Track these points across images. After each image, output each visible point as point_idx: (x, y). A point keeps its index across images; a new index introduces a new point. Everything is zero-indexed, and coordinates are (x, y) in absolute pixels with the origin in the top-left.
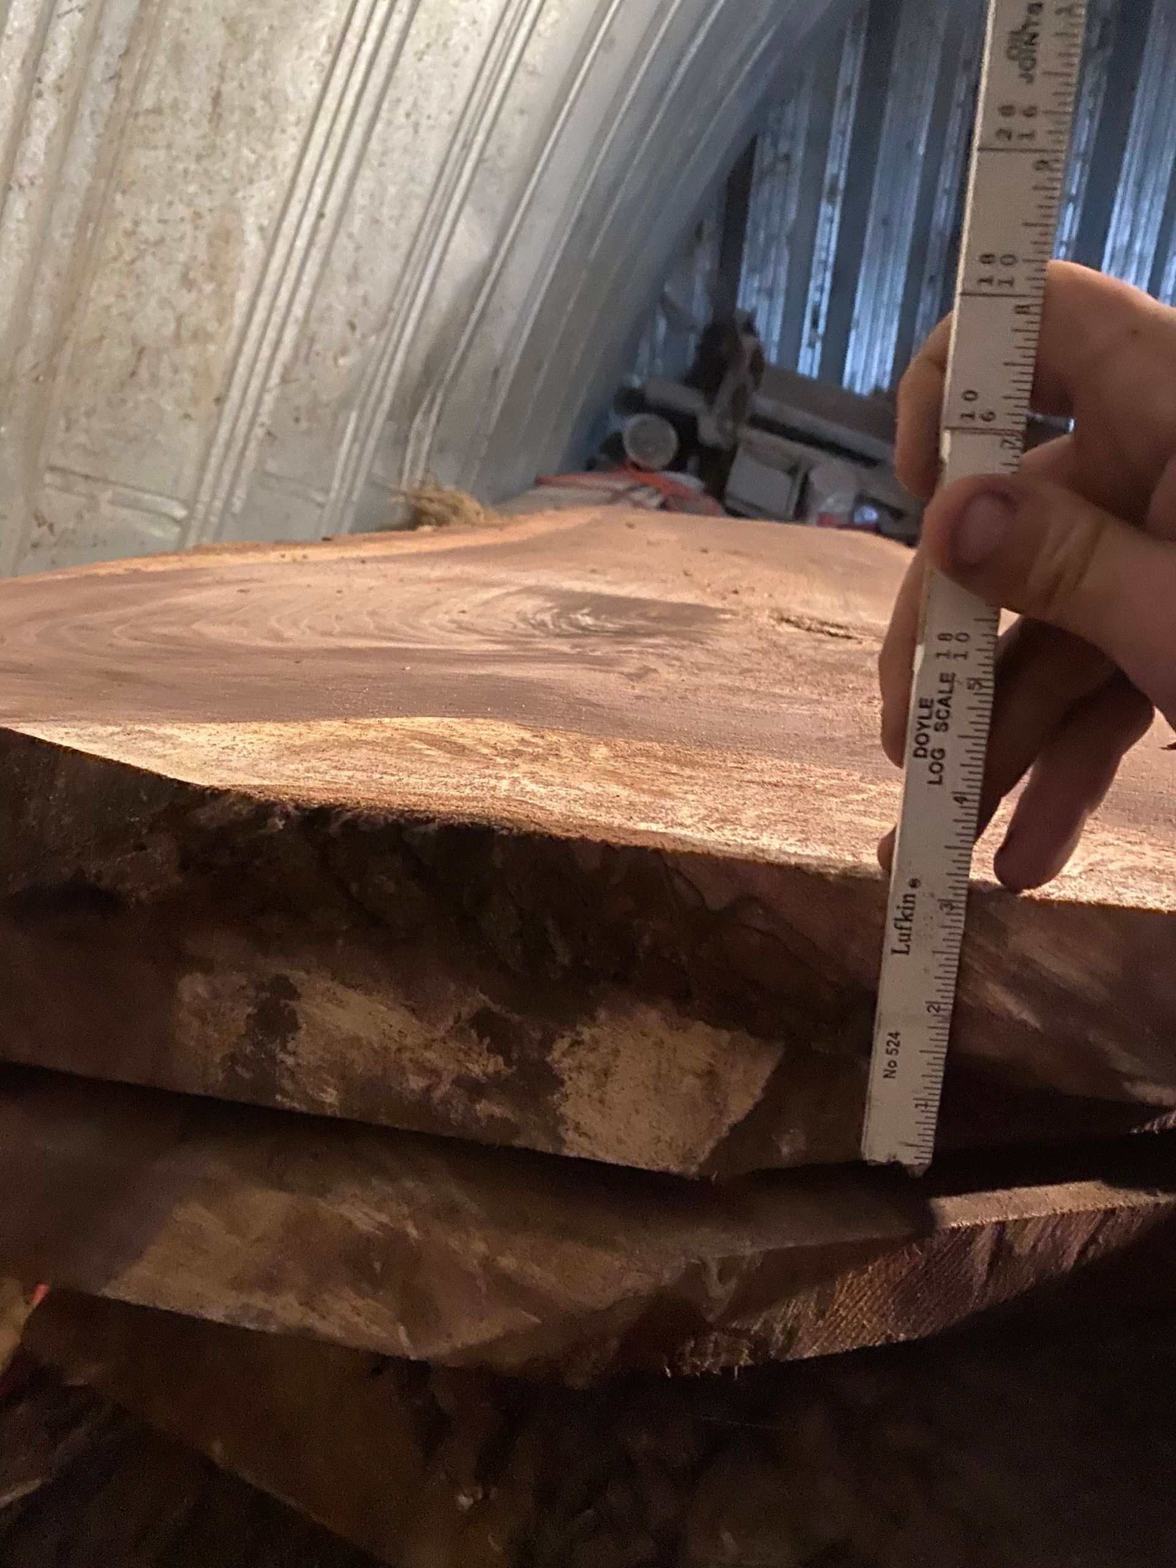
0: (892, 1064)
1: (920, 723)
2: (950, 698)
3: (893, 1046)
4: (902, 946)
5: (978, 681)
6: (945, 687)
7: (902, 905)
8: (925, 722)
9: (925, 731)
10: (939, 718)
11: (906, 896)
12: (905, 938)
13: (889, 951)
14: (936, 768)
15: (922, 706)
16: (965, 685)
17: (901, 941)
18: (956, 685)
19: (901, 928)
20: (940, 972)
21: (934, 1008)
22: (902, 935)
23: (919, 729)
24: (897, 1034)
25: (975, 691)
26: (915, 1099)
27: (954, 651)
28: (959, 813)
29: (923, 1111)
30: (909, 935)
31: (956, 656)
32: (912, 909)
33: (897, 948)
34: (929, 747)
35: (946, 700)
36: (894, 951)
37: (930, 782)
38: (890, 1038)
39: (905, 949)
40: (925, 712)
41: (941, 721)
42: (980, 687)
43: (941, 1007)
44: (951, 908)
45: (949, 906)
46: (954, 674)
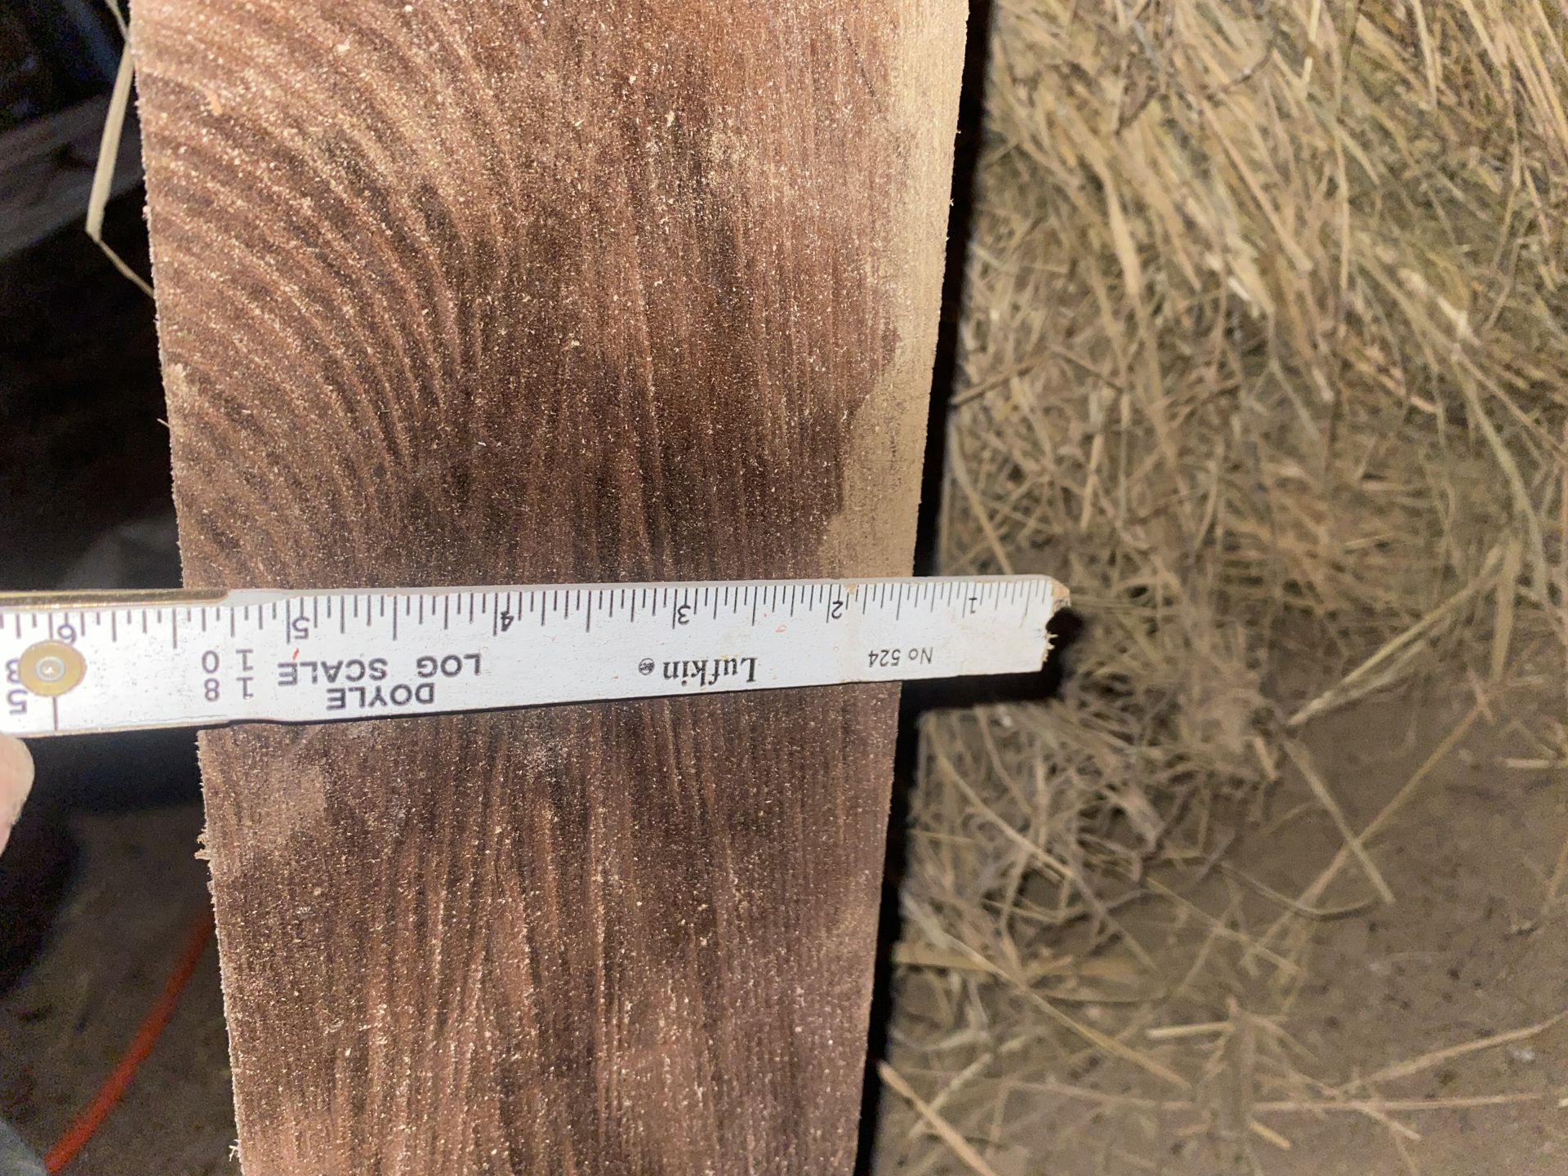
0: (913, 654)
1: (373, 704)
2: (324, 664)
3: (889, 658)
4: (744, 669)
5: (292, 625)
6: (305, 674)
7: (680, 678)
8: (369, 696)
9: (386, 693)
10: (362, 674)
11: (666, 676)
12: (731, 665)
13: (751, 682)
14: (451, 666)
15: (343, 706)
16: (302, 644)
17: (734, 672)
18: (298, 660)
19: (716, 675)
20: (783, 609)
21: (837, 608)
22: (726, 673)
23: (384, 703)
24: (871, 655)
25: (310, 625)
26: (963, 616)
27: (238, 670)
28: (531, 618)
30: (727, 662)
31: (246, 668)
32: (686, 664)
34: (414, 682)
35: (326, 668)
36: (751, 679)
37: (477, 671)
38: (877, 663)
39: (748, 663)
40: (352, 698)
41: (368, 671)
42: (302, 618)
43: (834, 598)
44: (686, 606)
45: (683, 611)
46: (282, 665)
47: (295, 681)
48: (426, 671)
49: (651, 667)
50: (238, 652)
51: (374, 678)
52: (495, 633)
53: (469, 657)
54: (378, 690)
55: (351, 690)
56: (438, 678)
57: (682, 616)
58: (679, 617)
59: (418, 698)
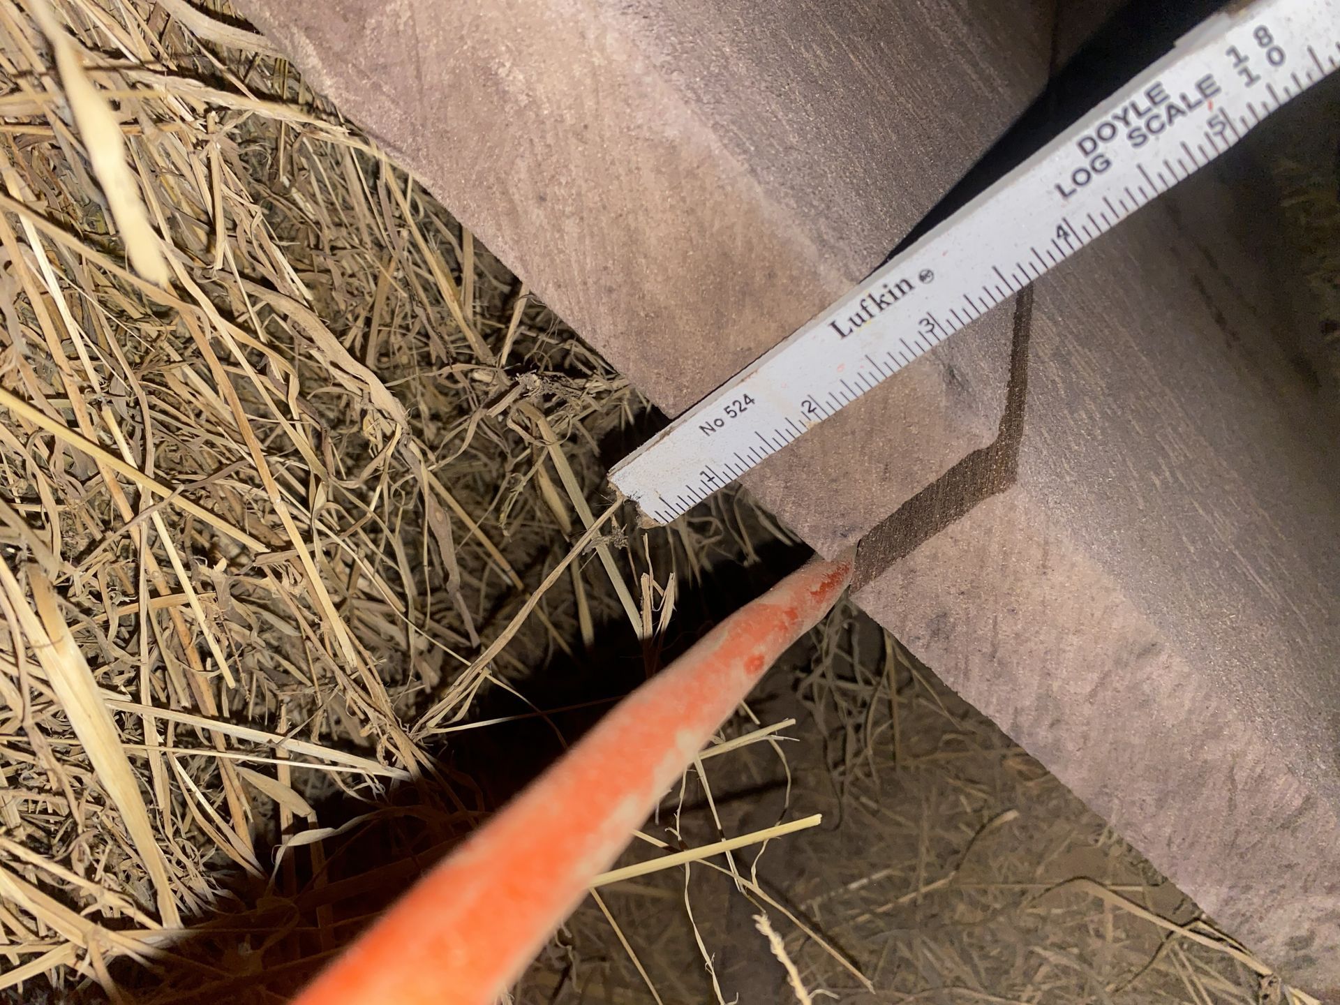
0: (719, 423)
1: (1125, 111)
2: (1183, 113)
3: (736, 408)
4: (845, 326)
5: (1227, 122)
6: (1194, 96)
7: (892, 287)
8: (1132, 115)
9: (1120, 125)
10: (1148, 126)
11: (905, 281)
12: (858, 321)
13: (830, 320)
14: (1081, 177)
15: (1148, 95)
16: (1211, 115)
17: (851, 320)
18: (1206, 105)
19: (864, 308)
20: (851, 380)
21: (810, 407)
22: (858, 315)
23: (1116, 117)
24: (752, 401)
25: (1210, 130)
26: (708, 467)
27: (1250, 65)
28: (1045, 247)
29: (702, 481)
30: (864, 321)
31: (1245, 71)
32: (896, 298)
33: (837, 324)
34: (1102, 148)
35: (1179, 111)
36: (833, 325)
37: (1059, 188)
39: (846, 331)
40: (1144, 103)
41: (1144, 130)
42: (1221, 133)
43: (818, 411)
44: (930, 331)
45: (930, 327)
46: (1218, 90)
47: (1199, 86)
48: (1101, 160)
49: (922, 278)
50: (1258, 78)
51: (1138, 129)
52: (1065, 220)
53: (1073, 191)
54: (1127, 123)
55: (1149, 110)
56: (1085, 162)
57: (928, 324)
58: (930, 322)
59: (1092, 139)
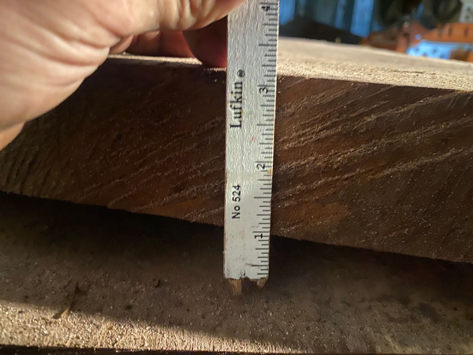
0: (237, 208)
3: (237, 195)
4: (236, 122)
7: (234, 91)
11: (236, 84)
17: (235, 118)
20: (263, 139)
21: (261, 166)
22: (236, 113)
24: (239, 186)
26: (254, 232)
28: (267, 19)
29: (259, 241)
30: (240, 113)
32: (241, 93)
36: (232, 126)
38: (234, 190)
39: (238, 123)
43: (266, 164)
44: (267, 91)
45: (265, 90)
49: (241, 76)
52: (261, 3)
57: (263, 89)
58: (263, 88)
